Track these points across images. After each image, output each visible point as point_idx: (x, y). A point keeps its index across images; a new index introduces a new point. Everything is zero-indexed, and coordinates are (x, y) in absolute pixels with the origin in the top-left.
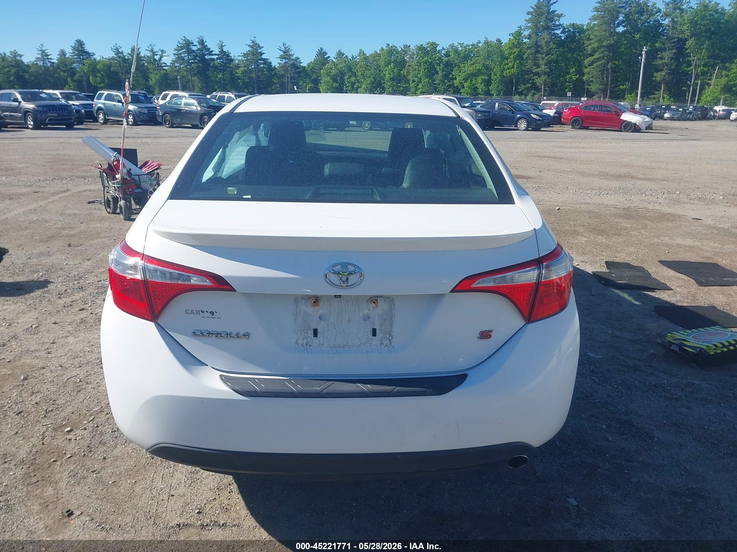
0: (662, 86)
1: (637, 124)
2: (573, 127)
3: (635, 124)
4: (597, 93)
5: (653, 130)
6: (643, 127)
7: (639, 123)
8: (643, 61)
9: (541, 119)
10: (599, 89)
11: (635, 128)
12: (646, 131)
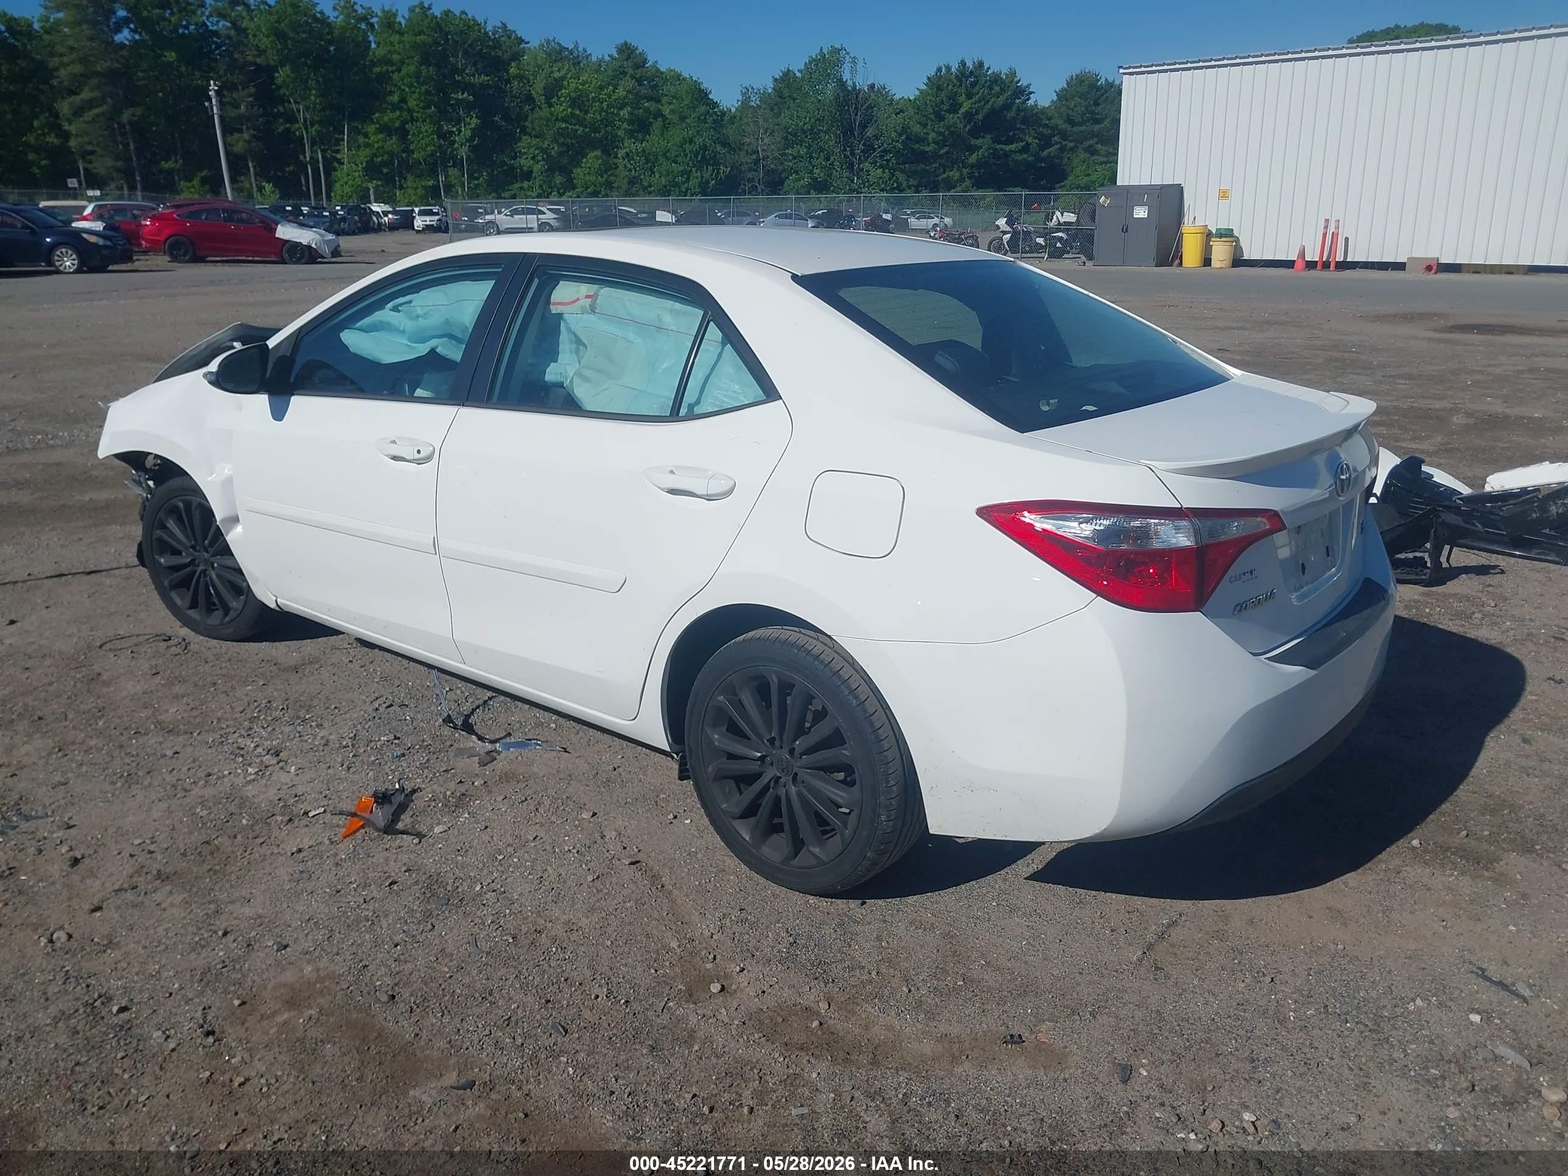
0: (250, 165)
1: (313, 246)
2: (175, 259)
3: (309, 247)
4: (113, 179)
5: (341, 256)
6: (326, 250)
7: (316, 244)
8: (215, 111)
9: (108, 243)
10: (118, 170)
11: (307, 255)
12: (333, 260)
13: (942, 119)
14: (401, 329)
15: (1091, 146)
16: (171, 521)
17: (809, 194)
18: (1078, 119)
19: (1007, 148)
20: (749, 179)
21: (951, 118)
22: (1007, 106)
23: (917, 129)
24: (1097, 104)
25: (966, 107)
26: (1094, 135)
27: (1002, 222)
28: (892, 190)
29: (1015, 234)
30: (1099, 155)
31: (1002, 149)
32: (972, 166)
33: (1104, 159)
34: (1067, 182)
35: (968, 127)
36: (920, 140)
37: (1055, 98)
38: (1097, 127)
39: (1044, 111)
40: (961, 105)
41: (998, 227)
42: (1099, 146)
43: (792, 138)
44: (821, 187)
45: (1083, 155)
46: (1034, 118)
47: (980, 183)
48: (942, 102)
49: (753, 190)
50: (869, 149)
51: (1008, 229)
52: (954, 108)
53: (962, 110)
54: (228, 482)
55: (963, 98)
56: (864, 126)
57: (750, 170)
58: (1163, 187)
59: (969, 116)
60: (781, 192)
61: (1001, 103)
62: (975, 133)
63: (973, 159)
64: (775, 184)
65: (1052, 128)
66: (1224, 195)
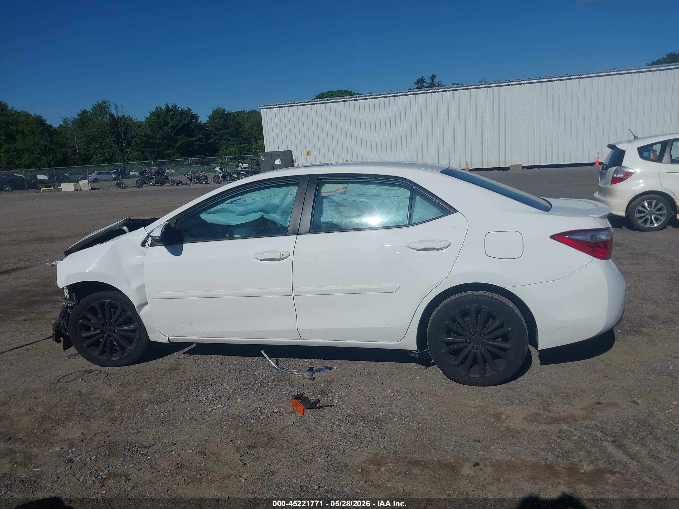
13: (161, 129)
14: (234, 210)
15: (227, 138)
16: (89, 315)
17: (104, 163)
18: (220, 127)
19: (192, 139)
20: (72, 159)
21: (165, 129)
22: (190, 123)
23: (150, 134)
24: (226, 122)
25: (171, 123)
26: (228, 133)
27: (218, 169)
28: (143, 160)
29: (224, 174)
30: (231, 141)
31: (189, 140)
32: (177, 148)
33: (233, 143)
34: (220, 153)
35: (174, 132)
36: (152, 138)
37: (208, 119)
38: (228, 131)
39: (205, 125)
40: (169, 123)
41: (216, 171)
42: (230, 138)
43: (92, 139)
44: (110, 160)
45: (224, 142)
46: (200, 127)
47: (183, 155)
48: (160, 122)
49: (75, 163)
50: (129, 144)
51: (221, 172)
52: (166, 124)
53: (170, 125)
54: (141, 288)
55: (169, 120)
56: (126, 133)
57: (73, 154)
58: (285, 152)
59: (173, 127)
60: (90, 164)
61: (187, 122)
62: (177, 134)
63: (178, 145)
64: (86, 160)
65: (209, 131)
66: (308, 154)
